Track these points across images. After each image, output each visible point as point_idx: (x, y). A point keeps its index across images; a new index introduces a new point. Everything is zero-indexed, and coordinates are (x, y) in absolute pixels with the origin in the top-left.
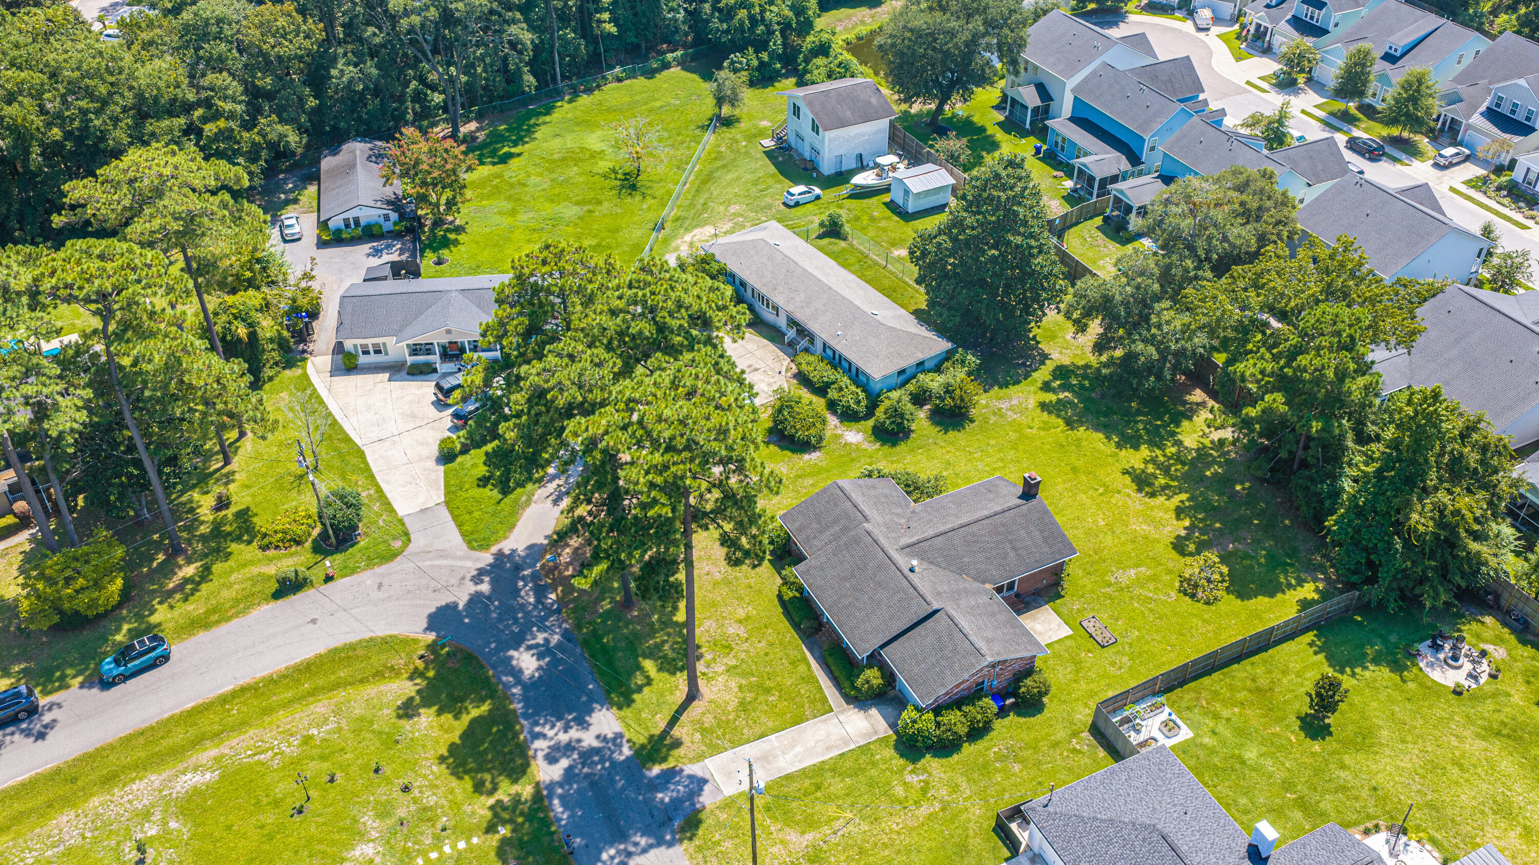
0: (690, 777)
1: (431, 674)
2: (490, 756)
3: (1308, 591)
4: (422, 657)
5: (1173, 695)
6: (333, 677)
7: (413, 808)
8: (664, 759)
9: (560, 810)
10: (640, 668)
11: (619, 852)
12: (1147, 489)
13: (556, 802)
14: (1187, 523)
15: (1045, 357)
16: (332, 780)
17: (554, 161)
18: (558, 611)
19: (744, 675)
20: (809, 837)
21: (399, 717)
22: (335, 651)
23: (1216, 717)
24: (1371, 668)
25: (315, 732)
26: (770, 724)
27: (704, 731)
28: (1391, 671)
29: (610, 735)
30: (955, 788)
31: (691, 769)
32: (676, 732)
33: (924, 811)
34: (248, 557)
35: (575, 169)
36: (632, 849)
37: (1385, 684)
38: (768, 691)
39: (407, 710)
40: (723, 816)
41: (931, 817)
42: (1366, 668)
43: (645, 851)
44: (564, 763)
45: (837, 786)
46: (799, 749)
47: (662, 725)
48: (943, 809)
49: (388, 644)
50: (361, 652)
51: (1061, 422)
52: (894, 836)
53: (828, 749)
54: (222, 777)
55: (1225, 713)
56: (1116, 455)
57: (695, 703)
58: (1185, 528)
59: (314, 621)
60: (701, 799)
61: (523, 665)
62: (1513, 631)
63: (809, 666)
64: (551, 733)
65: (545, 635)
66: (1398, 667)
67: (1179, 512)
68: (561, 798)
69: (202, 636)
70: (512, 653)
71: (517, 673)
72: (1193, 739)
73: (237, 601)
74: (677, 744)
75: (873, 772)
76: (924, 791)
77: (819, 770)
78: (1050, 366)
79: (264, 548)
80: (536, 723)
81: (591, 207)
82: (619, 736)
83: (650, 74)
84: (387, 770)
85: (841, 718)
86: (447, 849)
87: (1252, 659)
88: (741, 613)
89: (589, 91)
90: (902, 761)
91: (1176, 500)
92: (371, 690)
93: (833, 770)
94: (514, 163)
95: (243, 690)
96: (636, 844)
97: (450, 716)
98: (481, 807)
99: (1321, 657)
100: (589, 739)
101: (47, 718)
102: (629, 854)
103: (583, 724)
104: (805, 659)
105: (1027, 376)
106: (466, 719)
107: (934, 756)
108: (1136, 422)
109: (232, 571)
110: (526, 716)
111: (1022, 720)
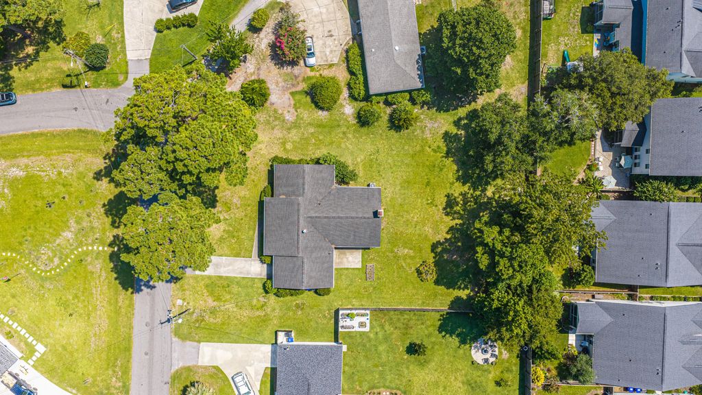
3: (465, 294)
4: (114, 150)
5: (375, 312)
6: (77, 144)
7: (89, 224)
12: (448, 210)
15: (474, 99)
19: (228, 225)
21: (94, 178)
22: (81, 130)
23: (383, 328)
24: (453, 337)
25: (64, 171)
26: (226, 252)
28: (459, 342)
30: (274, 310)
33: (258, 313)
34: (57, 53)
38: (233, 237)
39: (98, 176)
41: (259, 317)
45: (235, 289)
46: (231, 268)
48: (265, 316)
50: (90, 136)
51: (445, 149)
52: (242, 317)
55: (387, 327)
59: (76, 109)
63: (254, 233)
69: (31, 94)
72: (368, 332)
73: (48, 80)
76: (263, 306)
77: (233, 279)
79: (64, 50)
84: (85, 204)
85: (252, 262)
86: (95, 248)
90: (262, 291)
92: (89, 157)
97: (113, 186)
98: (110, 234)
99: (439, 322)
104: (255, 229)
107: (275, 295)
109: (48, 59)
111: (315, 295)
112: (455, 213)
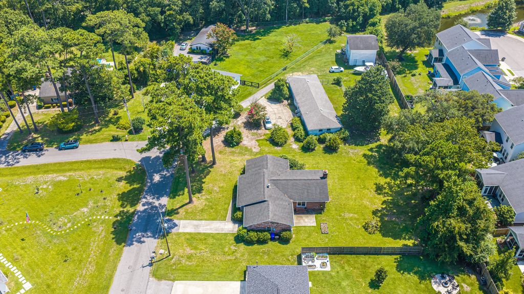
0: (174, 223)
1: (132, 173)
2: (130, 199)
3: (410, 243)
4: (134, 168)
5: (333, 256)
6: (109, 165)
7: (103, 204)
8: (171, 216)
9: (136, 218)
10: (183, 190)
11: (141, 235)
12: (379, 192)
13: (136, 216)
14: (384, 206)
15: (379, 140)
16: (90, 190)
17: (269, 43)
18: (174, 168)
19: (209, 202)
20: (192, 251)
21: (116, 180)
22: (115, 159)
23: (343, 268)
24: (412, 274)
25: (95, 177)
26: (206, 218)
27: (186, 213)
28: (418, 278)
29: (163, 205)
30: (243, 255)
31: (176, 221)
32: (179, 210)
33: (229, 258)
34: (112, 129)
35: (274, 47)
36: (145, 235)
37: (412, 281)
38: (212, 208)
39: (119, 180)
40: (174, 237)
41: (230, 260)
42: (410, 274)
43: (148, 237)
44: (146, 207)
45: (211, 241)
46: (208, 227)
47: (177, 207)
48: (235, 260)
49: (128, 161)
50: (120, 161)
51: (366, 162)
52: (215, 261)
53: (216, 230)
54: (68, 180)
55: (346, 268)
56: (377, 177)
57: (190, 204)
58: (382, 208)
59: (115, 150)
60: (172, 230)
61: (155, 178)
62: (480, 284)
63: (229, 206)
64: (148, 198)
65: (167, 173)
66: (422, 278)
67: (384, 202)
68: (139, 215)
69: (89, 145)
70: (155, 174)
71: (152, 180)
72: (330, 271)
73: (102, 139)
74: (178, 213)
75: (223, 241)
76: (234, 252)
77: (208, 235)
78: (378, 143)
79: (117, 128)
80: (147, 194)
81: (269, 59)
82: (165, 205)
83: (318, 23)
84: (104, 193)
85: (226, 223)
86: (103, 217)
87: (371, 256)
88: (221, 185)
89: (295, 24)
90: (234, 242)
91: (385, 199)
92: (115, 172)
93: (213, 237)
94: (257, 41)
95: (88, 161)
96: (147, 234)
97: (129, 185)
98: (118, 210)
99: (395, 264)
100: (157, 203)
101: (43, 153)
102: (143, 236)
103: (158, 199)
104: (229, 204)
105: (367, 144)
106: (132, 187)
107: (244, 244)
108: (393, 170)
109: (107, 131)
110: (146, 192)
111: (279, 244)
112: (385, 193)
